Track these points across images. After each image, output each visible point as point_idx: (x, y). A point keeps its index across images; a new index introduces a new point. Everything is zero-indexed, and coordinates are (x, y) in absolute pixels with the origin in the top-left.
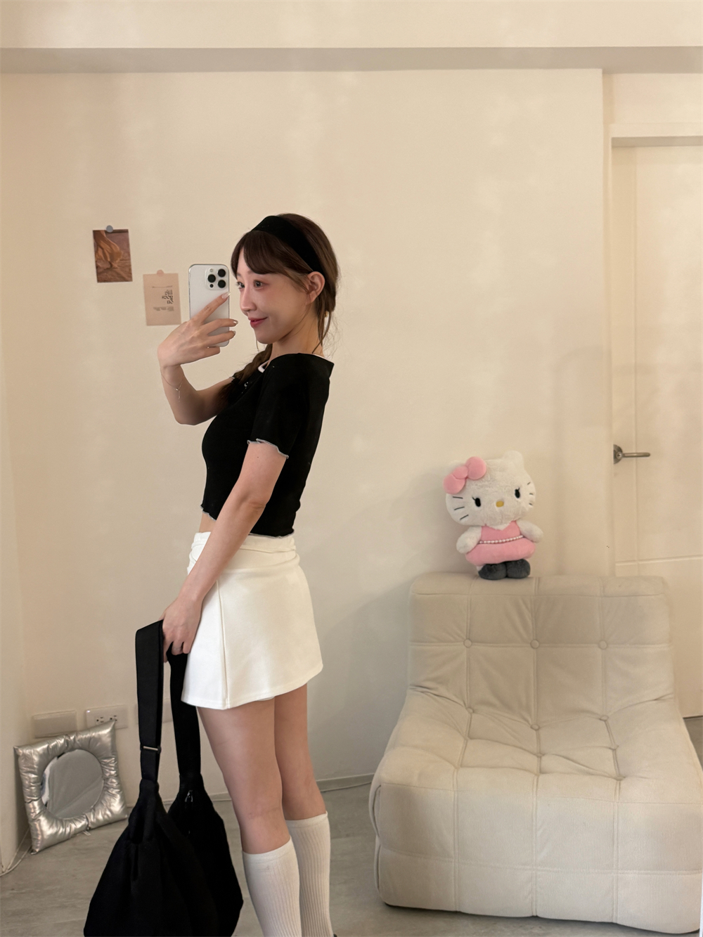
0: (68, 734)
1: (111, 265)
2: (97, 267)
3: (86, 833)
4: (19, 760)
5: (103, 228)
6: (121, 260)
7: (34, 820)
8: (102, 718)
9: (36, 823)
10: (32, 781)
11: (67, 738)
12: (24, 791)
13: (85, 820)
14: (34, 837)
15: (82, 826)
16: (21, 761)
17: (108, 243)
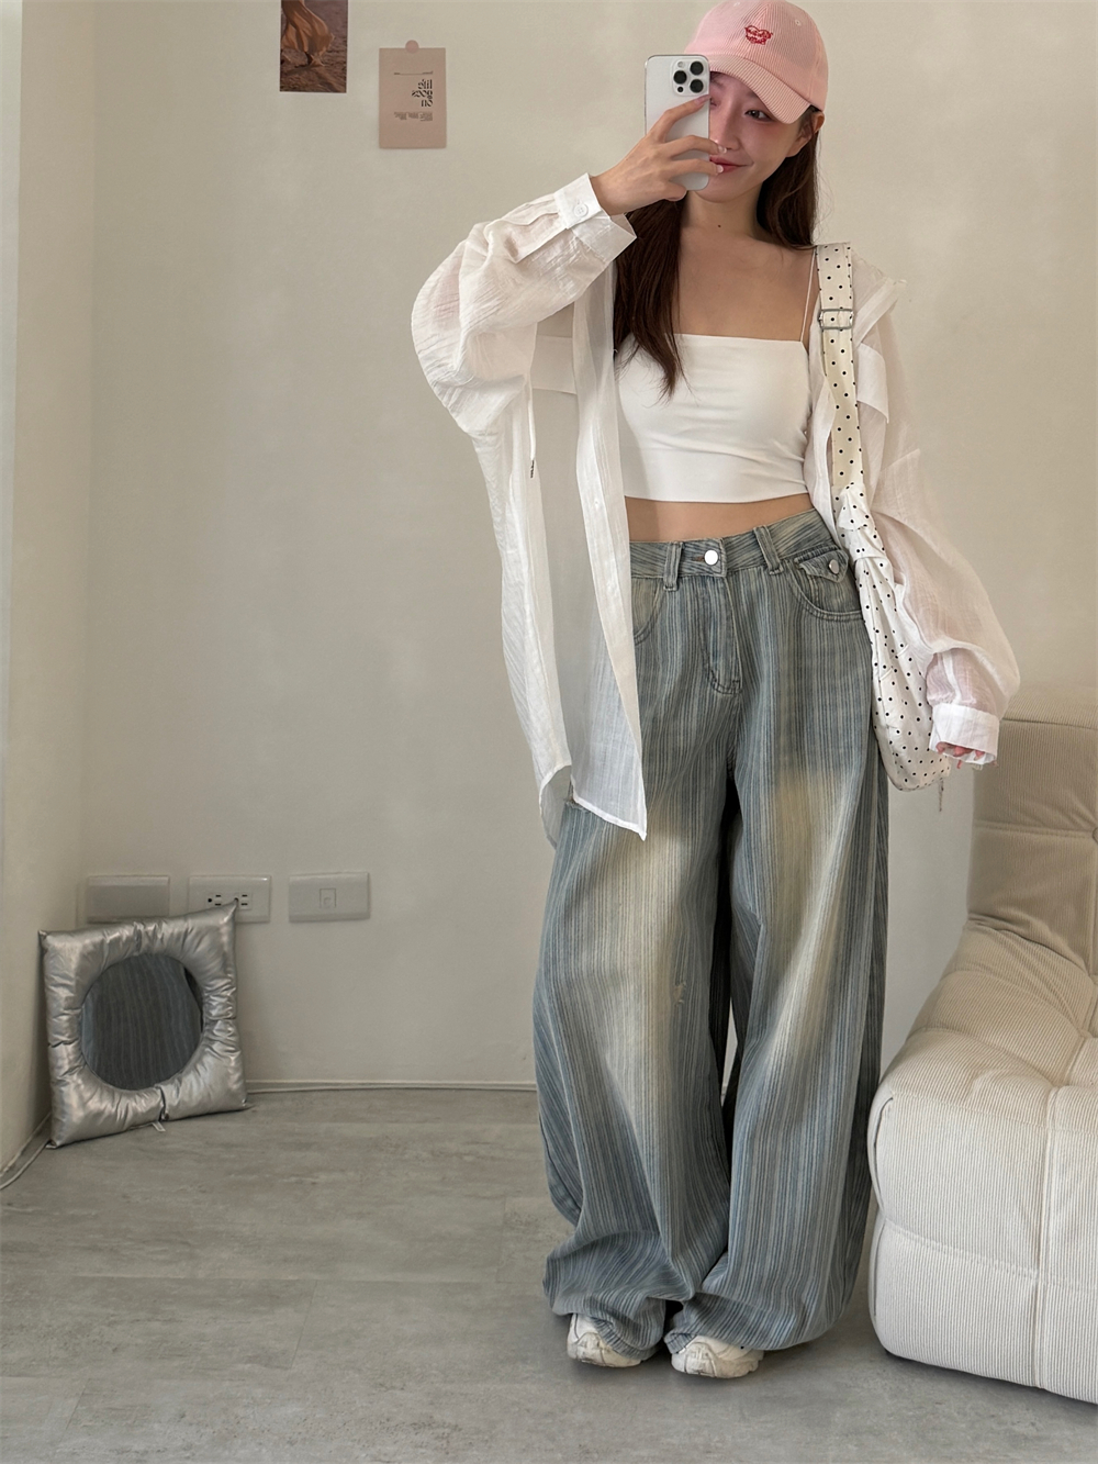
0: (144, 919)
3: (159, 1127)
4: (46, 956)
7: (62, 1082)
8: (218, 896)
9: (63, 1089)
10: (63, 1003)
11: (140, 927)
12: (49, 1022)
13: (159, 1098)
14: (58, 1116)
15: (152, 1110)
16: (49, 963)
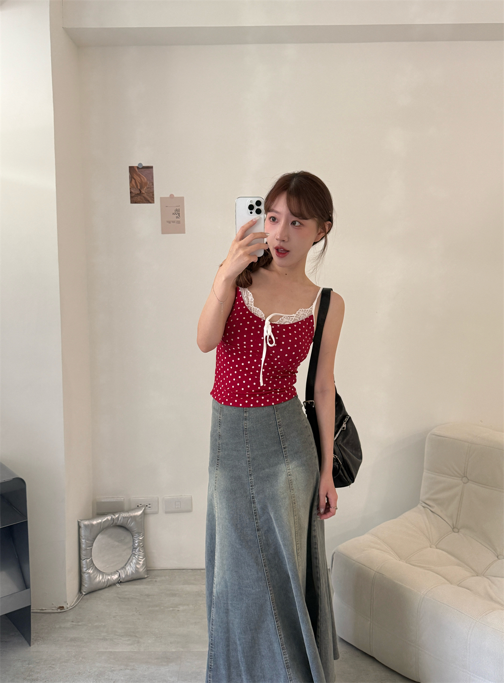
0: (114, 513)
1: (141, 191)
2: (131, 193)
3: (118, 585)
4: (81, 529)
6: (147, 188)
7: (85, 572)
8: (138, 504)
11: (114, 517)
12: (82, 552)
15: (116, 579)
17: (139, 176)
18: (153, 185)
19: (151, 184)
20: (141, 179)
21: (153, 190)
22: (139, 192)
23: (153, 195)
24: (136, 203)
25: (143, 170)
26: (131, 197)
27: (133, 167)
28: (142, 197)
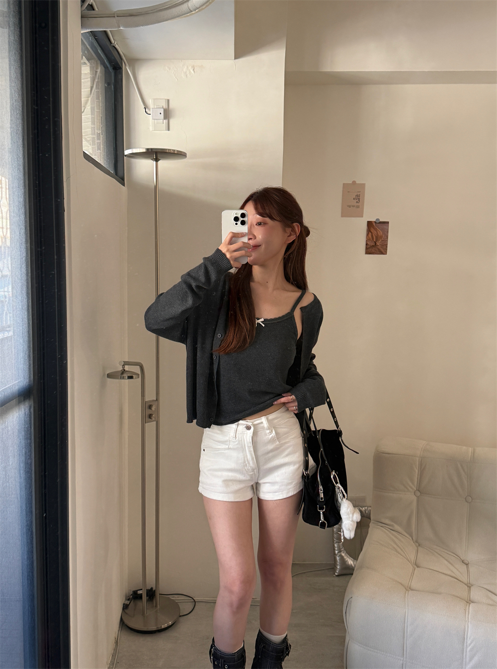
1: (376, 244)
2: (366, 244)
5: (373, 220)
6: (383, 241)
17: (376, 230)
18: (387, 238)
19: (386, 237)
20: (377, 233)
21: (387, 243)
22: (374, 245)
23: (387, 247)
24: (370, 254)
25: (379, 224)
26: (367, 248)
27: (371, 222)
28: (377, 249)
